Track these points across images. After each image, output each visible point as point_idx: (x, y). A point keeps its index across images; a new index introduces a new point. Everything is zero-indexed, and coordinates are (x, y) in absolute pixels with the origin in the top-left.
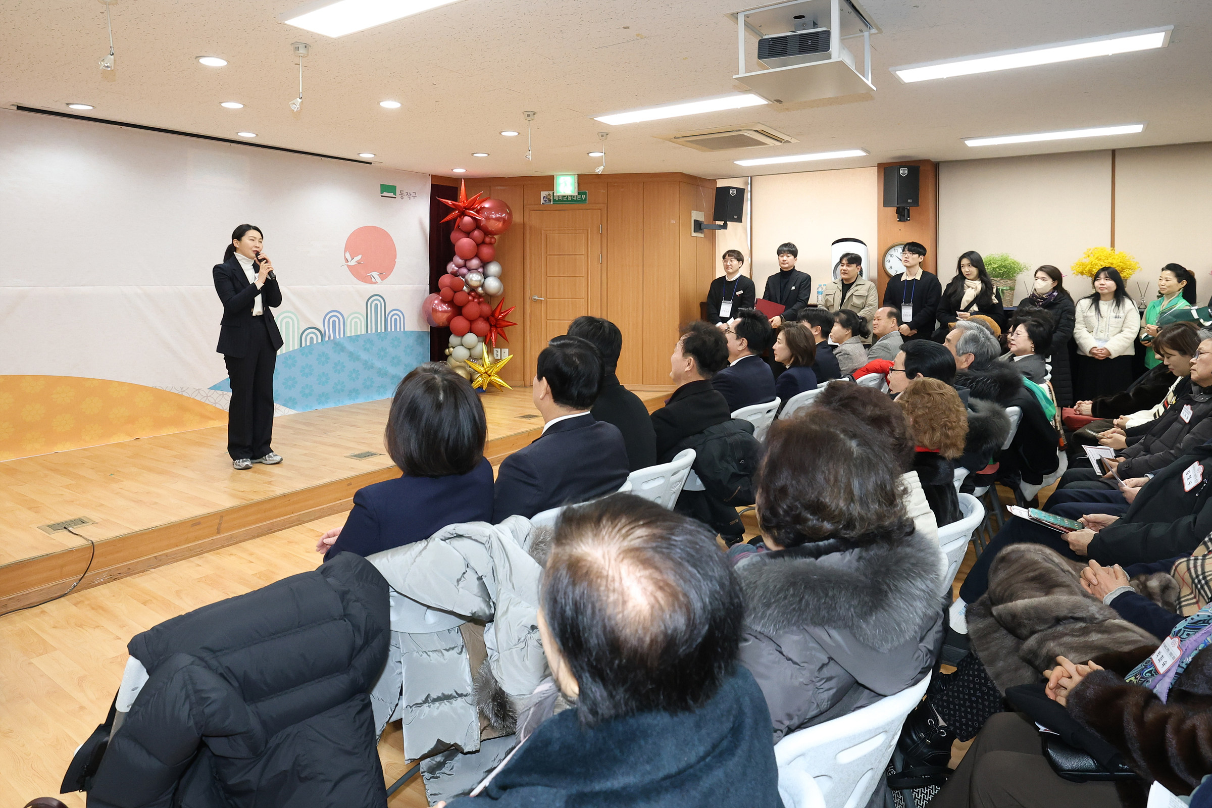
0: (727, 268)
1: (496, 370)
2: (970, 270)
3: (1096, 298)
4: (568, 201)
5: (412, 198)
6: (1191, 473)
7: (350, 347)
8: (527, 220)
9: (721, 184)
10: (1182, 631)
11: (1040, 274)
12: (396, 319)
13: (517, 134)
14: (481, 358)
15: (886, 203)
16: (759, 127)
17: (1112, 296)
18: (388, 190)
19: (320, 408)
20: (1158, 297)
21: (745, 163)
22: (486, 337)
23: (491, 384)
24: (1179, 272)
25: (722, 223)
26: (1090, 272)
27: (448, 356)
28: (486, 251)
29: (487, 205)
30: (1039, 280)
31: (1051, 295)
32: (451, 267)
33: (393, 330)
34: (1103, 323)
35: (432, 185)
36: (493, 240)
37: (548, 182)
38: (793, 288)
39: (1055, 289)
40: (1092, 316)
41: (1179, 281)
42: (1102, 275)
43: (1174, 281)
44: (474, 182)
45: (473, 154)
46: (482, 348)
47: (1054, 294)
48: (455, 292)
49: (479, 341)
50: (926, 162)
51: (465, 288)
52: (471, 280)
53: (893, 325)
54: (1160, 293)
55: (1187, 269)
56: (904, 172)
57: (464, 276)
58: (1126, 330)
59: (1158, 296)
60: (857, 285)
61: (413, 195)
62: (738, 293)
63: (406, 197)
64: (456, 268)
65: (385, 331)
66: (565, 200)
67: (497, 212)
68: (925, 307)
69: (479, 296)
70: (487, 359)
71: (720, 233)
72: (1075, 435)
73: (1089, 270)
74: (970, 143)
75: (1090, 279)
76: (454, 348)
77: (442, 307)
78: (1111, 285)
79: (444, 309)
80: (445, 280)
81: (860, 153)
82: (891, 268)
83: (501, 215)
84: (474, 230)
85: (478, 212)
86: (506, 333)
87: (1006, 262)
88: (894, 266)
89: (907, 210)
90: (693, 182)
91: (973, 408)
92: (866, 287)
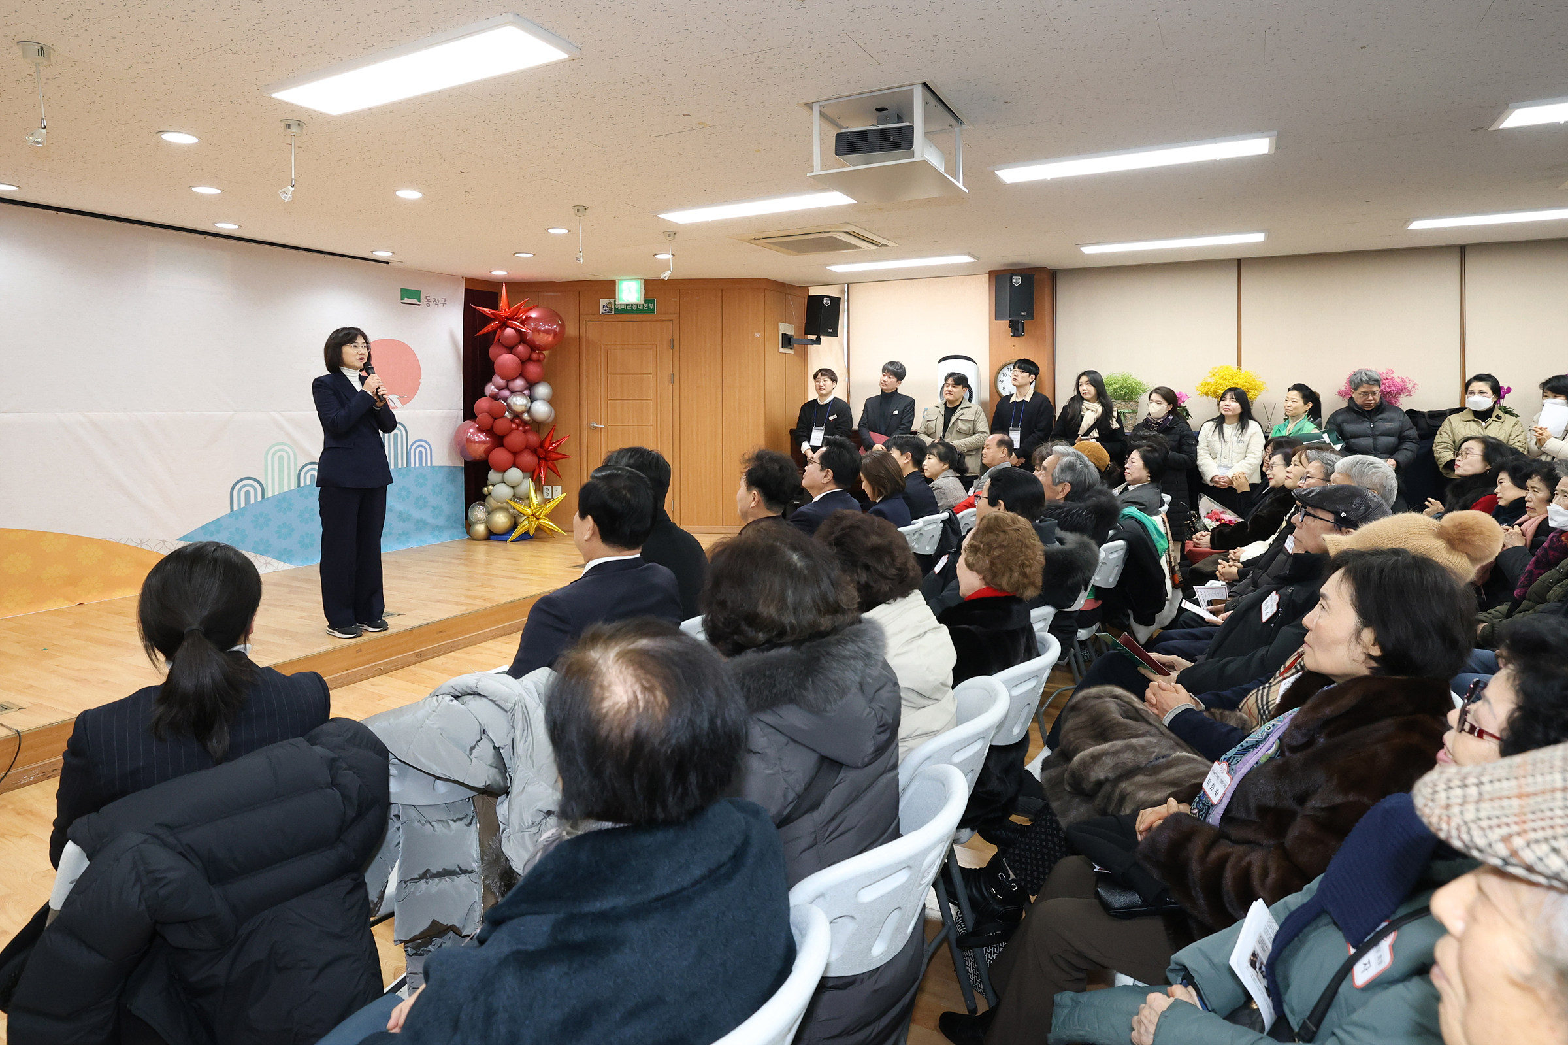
0: (819, 389)
1: (545, 512)
2: (1088, 389)
3: (1220, 421)
4: (633, 310)
5: (441, 305)
6: (1269, 604)
8: (583, 332)
9: (814, 292)
10: (1232, 758)
11: (1155, 397)
12: (420, 452)
13: (567, 231)
14: (528, 497)
15: (998, 315)
16: (851, 229)
17: (1236, 419)
18: (410, 295)
21: (840, 268)
22: (533, 472)
23: (539, 529)
24: (1305, 392)
25: (814, 337)
26: (1215, 392)
27: (487, 496)
28: (533, 369)
29: (534, 315)
30: (1154, 404)
31: (1165, 418)
32: (490, 389)
33: (417, 465)
34: (1226, 447)
35: (465, 289)
36: (541, 356)
37: (609, 288)
38: (896, 412)
39: (1169, 413)
40: (1215, 441)
41: (1306, 403)
42: (1228, 396)
43: (1300, 402)
44: (519, 287)
45: (514, 254)
46: (529, 485)
47: (1169, 418)
48: (495, 419)
49: (524, 477)
50: (1042, 269)
51: (507, 413)
52: (514, 403)
53: (1003, 455)
54: (1286, 416)
55: (1314, 390)
56: (1016, 281)
57: (505, 399)
58: (1249, 455)
59: (1284, 419)
60: (962, 409)
61: (443, 301)
62: (830, 418)
63: (433, 304)
64: (496, 390)
65: (407, 465)
66: (629, 309)
67: (546, 323)
68: (1034, 432)
69: (525, 423)
70: (535, 499)
71: (812, 348)
72: (1192, 570)
73: (1214, 391)
74: (1087, 250)
75: (1216, 400)
76: (494, 486)
77: (479, 437)
78: (1236, 406)
79: (480, 440)
80: (482, 404)
81: (966, 259)
82: (1004, 389)
83: (551, 326)
84: (519, 344)
85: (522, 323)
86: (558, 468)
87: (1129, 382)
88: (1007, 386)
89: (1020, 324)
90: (780, 289)
91: (1061, 541)
92: (972, 411)
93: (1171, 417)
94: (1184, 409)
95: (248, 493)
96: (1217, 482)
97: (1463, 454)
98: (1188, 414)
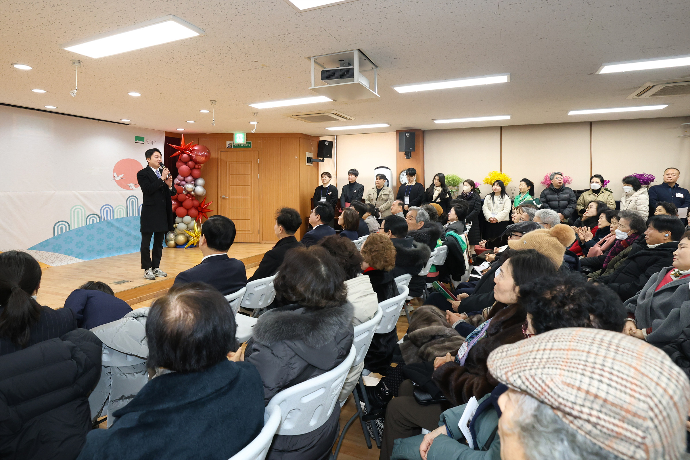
0: (323, 181)
2: (438, 182)
3: (493, 194)
4: (241, 146)
5: (154, 144)
7: (116, 224)
8: (219, 156)
9: (321, 139)
10: (469, 339)
11: (466, 183)
13: (209, 112)
14: (194, 229)
15: (400, 150)
16: (334, 112)
17: (499, 193)
18: (139, 139)
19: (99, 258)
20: (519, 194)
21: (332, 129)
22: (196, 217)
24: (527, 182)
25: (321, 159)
26: (490, 183)
28: (196, 172)
29: (196, 148)
30: (465, 186)
31: (470, 193)
32: (177, 181)
34: (495, 205)
35: (165, 137)
36: (200, 166)
37: (231, 136)
38: (355, 191)
40: (491, 203)
41: (528, 186)
42: (496, 184)
43: (526, 186)
44: (189, 136)
45: (186, 121)
46: (194, 224)
49: (192, 220)
50: (419, 130)
51: (184, 192)
52: (187, 187)
53: (400, 209)
54: (520, 192)
55: (531, 181)
56: (407, 135)
57: (183, 185)
58: (505, 209)
60: (384, 190)
61: (155, 142)
62: (329, 194)
63: (150, 143)
64: (180, 182)
65: (138, 215)
66: (239, 146)
67: (202, 152)
68: (415, 199)
69: (193, 196)
70: (197, 229)
71: (321, 163)
74: (437, 122)
75: (491, 186)
76: (178, 224)
78: (499, 188)
81: (386, 125)
82: (403, 181)
83: (204, 153)
84: (189, 161)
85: (191, 152)
87: (455, 178)
88: (405, 179)
89: (410, 153)
90: (307, 138)
91: (415, 246)
92: (388, 190)
93: (472, 193)
94: (478, 189)
95: (62, 228)
96: (491, 221)
97: (589, 208)
98: (480, 192)
